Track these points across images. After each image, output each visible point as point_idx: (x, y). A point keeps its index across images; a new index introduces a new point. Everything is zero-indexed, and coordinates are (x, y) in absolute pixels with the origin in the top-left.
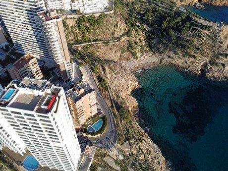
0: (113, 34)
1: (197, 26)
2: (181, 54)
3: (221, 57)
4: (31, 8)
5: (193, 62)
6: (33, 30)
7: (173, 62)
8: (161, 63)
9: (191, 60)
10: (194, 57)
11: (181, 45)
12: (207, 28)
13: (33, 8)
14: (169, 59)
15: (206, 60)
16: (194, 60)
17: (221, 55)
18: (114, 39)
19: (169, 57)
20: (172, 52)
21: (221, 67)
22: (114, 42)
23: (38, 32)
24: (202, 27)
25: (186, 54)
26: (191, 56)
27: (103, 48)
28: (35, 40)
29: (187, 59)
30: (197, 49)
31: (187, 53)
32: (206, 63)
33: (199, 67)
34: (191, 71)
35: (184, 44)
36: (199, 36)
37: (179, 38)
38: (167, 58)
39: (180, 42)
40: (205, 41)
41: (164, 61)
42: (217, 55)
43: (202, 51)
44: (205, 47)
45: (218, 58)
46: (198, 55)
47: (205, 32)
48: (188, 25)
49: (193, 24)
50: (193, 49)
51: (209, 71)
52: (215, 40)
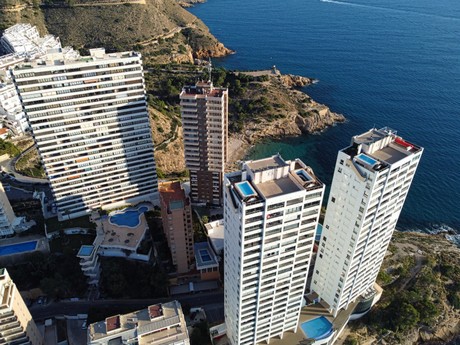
0: (160, 130)
1: (250, 80)
2: (263, 120)
3: (305, 104)
4: (129, 101)
5: (285, 123)
6: (124, 146)
7: (262, 134)
8: (250, 142)
9: (280, 121)
10: (282, 116)
11: (254, 109)
12: (264, 78)
13: (135, 100)
14: (255, 133)
15: (295, 114)
16: (284, 120)
17: (304, 101)
18: (168, 136)
19: (254, 130)
20: (251, 123)
21: (315, 114)
22: (172, 141)
23: (137, 144)
24: (258, 79)
25: (270, 118)
26: (277, 117)
27: (164, 157)
28: (121, 165)
29: (275, 122)
30: (276, 106)
31: (270, 116)
32: (297, 117)
33: (295, 125)
34: (290, 134)
35: (257, 106)
36: (265, 90)
37: (243, 102)
38: (252, 133)
39: (251, 106)
40: (275, 93)
41: (251, 138)
42: (300, 104)
43: (283, 106)
44: (281, 100)
45: (303, 106)
46: (284, 113)
47: (266, 84)
48: (239, 83)
49: (244, 80)
50: (272, 108)
51: (307, 125)
52: (284, 89)
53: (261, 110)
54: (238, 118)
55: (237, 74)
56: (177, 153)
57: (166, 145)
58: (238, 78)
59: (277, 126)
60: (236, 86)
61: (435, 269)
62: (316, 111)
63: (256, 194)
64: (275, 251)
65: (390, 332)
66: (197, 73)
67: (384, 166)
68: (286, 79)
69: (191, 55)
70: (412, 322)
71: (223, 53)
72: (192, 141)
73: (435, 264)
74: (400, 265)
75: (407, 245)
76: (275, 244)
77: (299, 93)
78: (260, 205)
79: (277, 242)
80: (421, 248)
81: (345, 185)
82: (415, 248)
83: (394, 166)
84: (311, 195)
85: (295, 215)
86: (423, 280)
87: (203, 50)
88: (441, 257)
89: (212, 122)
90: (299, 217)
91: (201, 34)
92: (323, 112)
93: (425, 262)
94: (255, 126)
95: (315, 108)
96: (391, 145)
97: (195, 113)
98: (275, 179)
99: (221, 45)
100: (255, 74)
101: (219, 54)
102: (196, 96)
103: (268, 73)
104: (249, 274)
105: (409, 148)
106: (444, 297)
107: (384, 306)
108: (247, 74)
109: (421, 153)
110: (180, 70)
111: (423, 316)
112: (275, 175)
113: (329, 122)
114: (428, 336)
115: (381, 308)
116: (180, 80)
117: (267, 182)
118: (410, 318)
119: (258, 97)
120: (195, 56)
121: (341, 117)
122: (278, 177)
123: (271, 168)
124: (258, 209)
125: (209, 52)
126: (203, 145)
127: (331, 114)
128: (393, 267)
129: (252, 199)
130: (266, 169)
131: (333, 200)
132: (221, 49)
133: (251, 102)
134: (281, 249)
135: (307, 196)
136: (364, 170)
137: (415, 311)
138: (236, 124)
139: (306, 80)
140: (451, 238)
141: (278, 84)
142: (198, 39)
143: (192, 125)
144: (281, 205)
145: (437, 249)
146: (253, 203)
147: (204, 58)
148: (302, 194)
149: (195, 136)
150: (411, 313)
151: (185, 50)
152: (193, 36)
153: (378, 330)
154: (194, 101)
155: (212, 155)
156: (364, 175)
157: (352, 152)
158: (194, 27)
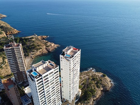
1: (28, 39)
2: (35, 51)
5: (42, 50)
7: (36, 55)
8: (32, 58)
9: (41, 50)
10: (41, 48)
11: (32, 48)
12: (33, 38)
14: (34, 55)
15: (45, 47)
16: (42, 49)
17: (46, 43)
18: (2, 63)
19: (33, 54)
22: (4, 64)
24: (31, 38)
25: (37, 50)
26: (39, 49)
27: (2, 71)
29: (39, 51)
30: (38, 46)
31: (37, 49)
32: (46, 48)
33: (46, 50)
34: (45, 53)
35: (32, 47)
36: (34, 41)
37: (27, 46)
38: (33, 56)
39: (30, 47)
40: (37, 42)
41: (33, 57)
42: (46, 44)
43: (40, 45)
44: (39, 43)
45: (47, 44)
46: (41, 47)
47: (33, 40)
48: (24, 41)
49: (26, 40)
50: (37, 46)
51: (49, 49)
52: (40, 40)
53: (34, 48)
54: (27, 52)
55: (23, 38)
56: (7, 68)
57: (2, 66)
58: (24, 39)
59: (40, 52)
60: (24, 42)
61: (92, 80)
62: (51, 45)
63: (38, 74)
64: (49, 90)
65: (86, 101)
66: (9, 40)
67: (72, 56)
68: (39, 37)
69: (5, 34)
70: (90, 96)
71: (17, 32)
72: (12, 63)
73: (91, 79)
74: (84, 82)
75: (84, 76)
76: (48, 88)
77: (44, 41)
78: (41, 77)
79: (49, 87)
80: (87, 75)
81: (64, 64)
82: (86, 76)
83: (75, 56)
84: (55, 70)
85: (52, 77)
86: (90, 84)
87: (9, 32)
88: (92, 76)
89: (18, 55)
90: (53, 77)
91: (7, 27)
92: (53, 45)
93: (89, 79)
94: (33, 53)
95: (50, 44)
96: (73, 50)
97: (11, 53)
98: (43, 68)
99: (16, 30)
100: (29, 37)
101: (15, 33)
102: (10, 48)
103: (34, 36)
104: (42, 101)
105: (77, 50)
106: (96, 86)
107: (83, 95)
108: (27, 37)
109: (80, 51)
110: (2, 40)
111: (93, 94)
112: (43, 67)
113: (55, 47)
114: (95, 98)
115: (82, 96)
116: (2, 43)
117: (41, 70)
118: (90, 95)
119: (32, 44)
120: (6, 35)
121: (58, 45)
122: (44, 67)
123: (41, 65)
124: (40, 79)
125: (12, 32)
126: (17, 63)
127: (55, 45)
128: (82, 83)
129: (38, 76)
130: (40, 66)
131: (62, 69)
132: (16, 31)
133: (30, 46)
134: (51, 89)
135: (54, 70)
136: (68, 59)
137: (90, 93)
138: (27, 54)
139: (46, 36)
140: (93, 70)
141: (37, 39)
142: (7, 29)
143: (11, 57)
144: (47, 75)
145: (91, 75)
146: (38, 77)
147: (10, 35)
148: (53, 70)
149: (13, 61)
150: (90, 94)
151: (2, 33)
152: (4, 28)
153: (83, 102)
154: (10, 49)
155: (21, 66)
156: (68, 60)
157: (63, 54)
158: (4, 25)
